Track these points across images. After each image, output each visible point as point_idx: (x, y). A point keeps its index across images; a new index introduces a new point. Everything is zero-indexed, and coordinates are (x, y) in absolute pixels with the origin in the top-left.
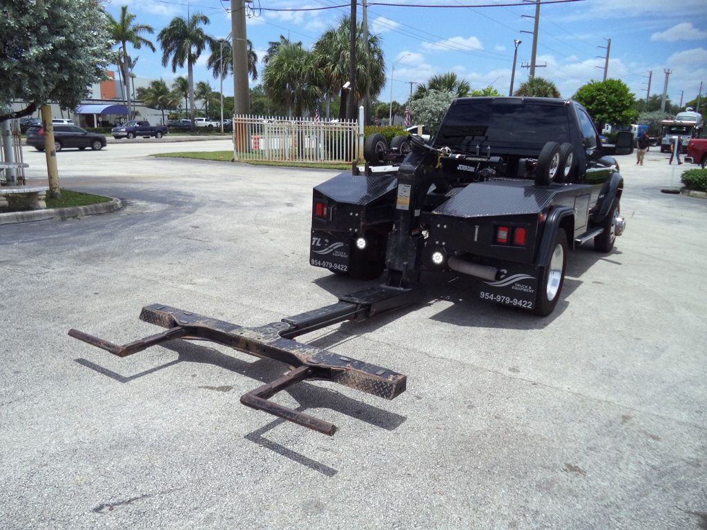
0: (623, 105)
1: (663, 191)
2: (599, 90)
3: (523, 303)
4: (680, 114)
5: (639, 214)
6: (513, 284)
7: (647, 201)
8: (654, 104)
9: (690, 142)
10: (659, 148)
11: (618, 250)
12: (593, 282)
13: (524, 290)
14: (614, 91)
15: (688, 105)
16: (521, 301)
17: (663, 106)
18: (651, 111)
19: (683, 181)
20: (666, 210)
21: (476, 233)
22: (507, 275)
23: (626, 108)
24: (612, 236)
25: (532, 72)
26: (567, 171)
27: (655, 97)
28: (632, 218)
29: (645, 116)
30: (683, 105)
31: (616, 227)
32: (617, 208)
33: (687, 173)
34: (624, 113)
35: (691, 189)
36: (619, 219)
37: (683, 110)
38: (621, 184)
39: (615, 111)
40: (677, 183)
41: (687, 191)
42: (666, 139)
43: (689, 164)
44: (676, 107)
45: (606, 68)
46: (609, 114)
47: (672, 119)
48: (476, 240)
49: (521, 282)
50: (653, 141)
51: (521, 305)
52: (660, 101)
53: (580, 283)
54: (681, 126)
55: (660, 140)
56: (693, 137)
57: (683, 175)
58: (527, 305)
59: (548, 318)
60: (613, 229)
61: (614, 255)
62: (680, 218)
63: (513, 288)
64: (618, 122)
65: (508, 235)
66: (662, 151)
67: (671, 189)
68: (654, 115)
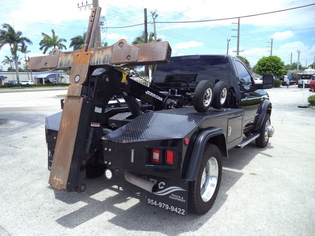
0: (279, 67)
1: (299, 107)
2: (267, 60)
3: (178, 210)
4: (306, 70)
5: (286, 121)
6: (170, 194)
7: (290, 112)
8: (294, 66)
9: (311, 82)
10: (297, 86)
11: (272, 145)
12: (250, 174)
13: (179, 200)
14: (274, 60)
15: (309, 66)
16: (176, 208)
17: (298, 67)
18: (292, 69)
19: (309, 101)
20: (301, 117)
21: (133, 155)
22: (165, 187)
23: (281, 68)
24: (267, 137)
25: (238, 54)
26: (223, 101)
27: (294, 63)
28: (281, 123)
29: (290, 72)
30: (307, 67)
31: (268, 132)
32: (268, 121)
33: (311, 97)
34: (279, 70)
35: (313, 105)
36: (270, 127)
37: (308, 68)
38: (270, 106)
39: (275, 70)
40: (306, 102)
41: (311, 106)
42: (300, 81)
43: (311, 92)
44: (304, 67)
45: (271, 52)
46: (272, 71)
47: (302, 72)
48: (132, 161)
49: (176, 193)
50: (294, 83)
51: (177, 211)
52: (297, 65)
53: (241, 174)
54: (306, 75)
55: (298, 82)
56: (313, 80)
57: (308, 98)
58: (181, 212)
59: (205, 216)
60: (266, 133)
61: (268, 149)
62: (309, 122)
63: (170, 197)
64: (277, 74)
65: (159, 156)
66: (299, 87)
67: (303, 106)
68: (294, 71)
